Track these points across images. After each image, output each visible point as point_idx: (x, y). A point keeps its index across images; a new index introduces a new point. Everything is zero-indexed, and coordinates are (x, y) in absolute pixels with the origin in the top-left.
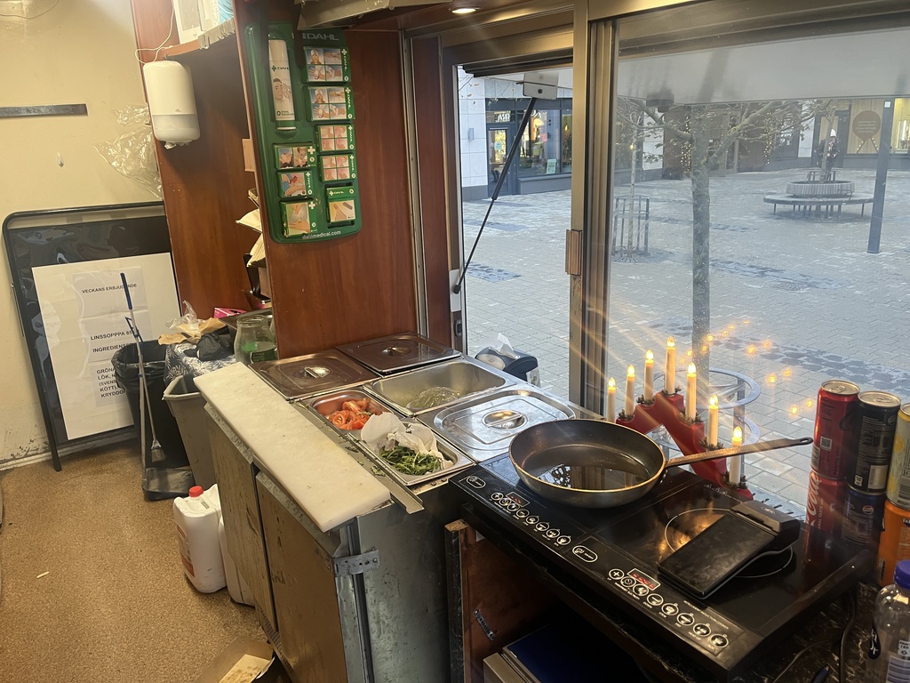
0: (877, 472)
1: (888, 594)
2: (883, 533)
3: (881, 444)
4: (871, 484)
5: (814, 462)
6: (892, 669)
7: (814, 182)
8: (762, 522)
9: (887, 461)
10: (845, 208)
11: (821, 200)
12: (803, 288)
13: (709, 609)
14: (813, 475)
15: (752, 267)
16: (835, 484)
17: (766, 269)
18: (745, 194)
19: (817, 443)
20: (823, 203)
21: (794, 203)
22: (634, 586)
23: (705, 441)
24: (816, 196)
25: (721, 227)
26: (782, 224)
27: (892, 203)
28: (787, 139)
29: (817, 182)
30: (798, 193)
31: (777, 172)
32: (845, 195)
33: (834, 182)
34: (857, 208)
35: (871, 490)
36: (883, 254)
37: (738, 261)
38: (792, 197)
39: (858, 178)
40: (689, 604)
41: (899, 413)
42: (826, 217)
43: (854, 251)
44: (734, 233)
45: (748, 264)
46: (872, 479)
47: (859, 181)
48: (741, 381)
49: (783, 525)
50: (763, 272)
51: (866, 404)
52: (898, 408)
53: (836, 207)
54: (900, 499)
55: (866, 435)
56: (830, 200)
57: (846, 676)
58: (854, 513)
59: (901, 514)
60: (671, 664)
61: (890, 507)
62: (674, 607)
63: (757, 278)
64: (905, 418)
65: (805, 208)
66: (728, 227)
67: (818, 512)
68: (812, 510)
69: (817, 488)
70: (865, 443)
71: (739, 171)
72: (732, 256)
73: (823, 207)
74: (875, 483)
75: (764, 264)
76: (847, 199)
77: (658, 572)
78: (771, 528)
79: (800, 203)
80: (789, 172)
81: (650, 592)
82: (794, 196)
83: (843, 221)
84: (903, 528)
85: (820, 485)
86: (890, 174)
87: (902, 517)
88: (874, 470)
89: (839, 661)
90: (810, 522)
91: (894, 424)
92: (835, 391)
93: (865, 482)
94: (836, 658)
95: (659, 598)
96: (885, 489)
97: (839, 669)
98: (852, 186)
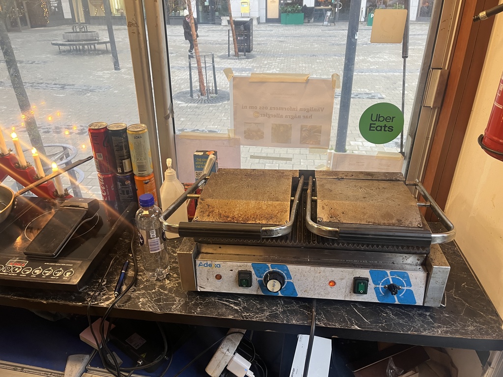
0: (126, 162)
1: (139, 213)
2: (137, 191)
3: (124, 149)
4: (126, 169)
5: (97, 168)
6: (151, 245)
7: (77, 32)
8: (78, 207)
9: (129, 157)
10: (97, 46)
11: (83, 43)
12: (88, 93)
13: (60, 261)
14: (99, 175)
15: (55, 84)
16: (110, 176)
17: (65, 85)
18: (40, 41)
19: (96, 158)
20: (85, 44)
21: (70, 45)
22: (12, 270)
23: (37, 176)
24: (80, 41)
25: (30, 62)
26: (65, 58)
27: (121, 43)
28: (55, 7)
29: (78, 32)
30: (70, 39)
31: (55, 28)
32: (94, 40)
33: (87, 32)
34: (103, 47)
35: (126, 173)
36: (123, 70)
37: (46, 82)
38: (66, 41)
39: (100, 30)
40: (48, 264)
41: (127, 131)
42: (89, 53)
43: (107, 70)
44: (39, 65)
45: (53, 83)
46: (125, 167)
47: (101, 32)
48: (65, 148)
49: (89, 204)
50: (63, 87)
51: (111, 130)
52: (126, 129)
53: (92, 47)
54: (139, 172)
55: (116, 146)
56: (88, 42)
57: (137, 260)
58: (122, 186)
59: (142, 179)
60: (47, 299)
61: (136, 178)
62: (40, 270)
63: (61, 91)
64: (130, 132)
65: (76, 47)
66: (34, 62)
67: (107, 193)
68: (104, 193)
69: (102, 181)
70: (117, 150)
71: (32, 27)
72: (42, 79)
73: (86, 47)
74: (127, 169)
75: (63, 82)
76: (97, 42)
77: (26, 256)
78: (84, 208)
79: (73, 45)
80: (62, 27)
81: (23, 268)
82: (68, 41)
83: (99, 54)
84: (145, 185)
85: (104, 179)
86: (114, 27)
87: (143, 180)
88: (125, 163)
89: (132, 256)
90: (105, 199)
91: (127, 138)
92: (96, 128)
93: (123, 170)
94: (131, 255)
95: (30, 269)
96: (132, 171)
97: (133, 259)
98: (97, 34)
